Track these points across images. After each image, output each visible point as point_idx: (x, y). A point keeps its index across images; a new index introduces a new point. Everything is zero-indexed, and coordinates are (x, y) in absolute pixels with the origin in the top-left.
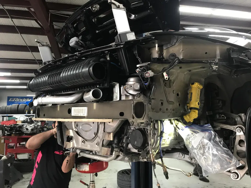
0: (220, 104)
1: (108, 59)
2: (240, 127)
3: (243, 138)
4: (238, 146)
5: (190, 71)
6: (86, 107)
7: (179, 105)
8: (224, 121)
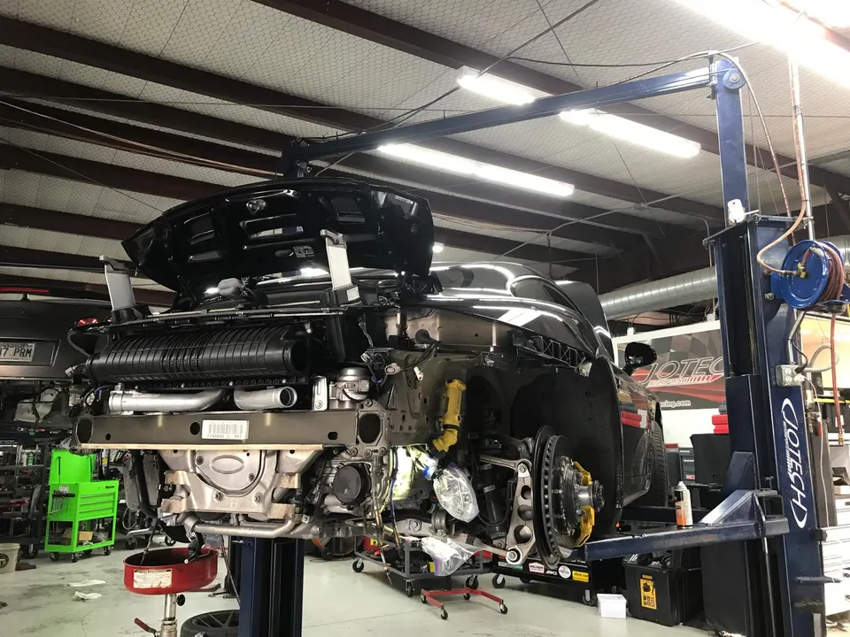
0: (492, 418)
1: (309, 331)
2: (524, 463)
3: (528, 482)
4: (521, 499)
5: (448, 360)
6: (245, 422)
7: (427, 419)
8: (499, 451)
